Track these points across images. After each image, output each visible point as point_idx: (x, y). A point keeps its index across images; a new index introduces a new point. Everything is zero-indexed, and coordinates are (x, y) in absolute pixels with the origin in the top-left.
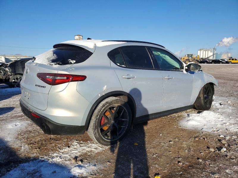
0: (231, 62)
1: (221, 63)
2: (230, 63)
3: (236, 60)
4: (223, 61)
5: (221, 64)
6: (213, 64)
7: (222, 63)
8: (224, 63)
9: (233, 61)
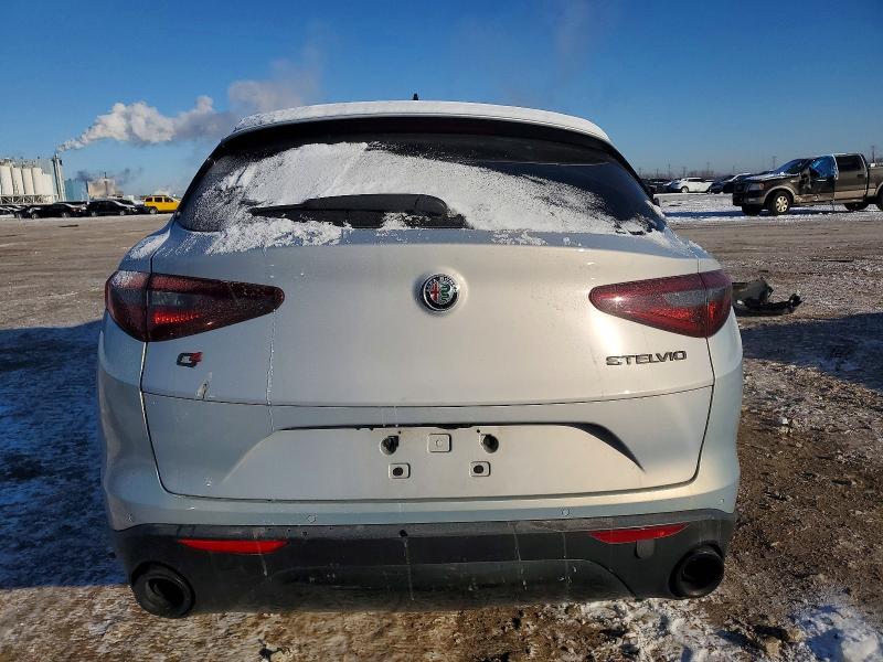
0: (154, 208)
1: (123, 213)
2: (152, 211)
3: (167, 200)
4: (128, 206)
5: (122, 218)
6: (95, 219)
7: (128, 213)
8: (134, 213)
9: (160, 206)
